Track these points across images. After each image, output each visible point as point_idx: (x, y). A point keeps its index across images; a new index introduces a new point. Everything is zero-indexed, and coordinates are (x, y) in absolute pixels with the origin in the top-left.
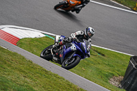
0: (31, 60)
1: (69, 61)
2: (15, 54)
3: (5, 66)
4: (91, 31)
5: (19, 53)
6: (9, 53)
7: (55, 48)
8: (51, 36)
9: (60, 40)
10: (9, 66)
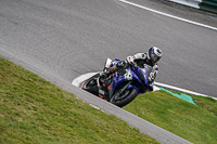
0: (137, 127)
1: (121, 95)
2: (112, 118)
3: (97, 136)
4: (156, 52)
5: (118, 116)
6: (103, 116)
7: (103, 77)
8: (169, 89)
9: (112, 65)
10: (104, 136)
